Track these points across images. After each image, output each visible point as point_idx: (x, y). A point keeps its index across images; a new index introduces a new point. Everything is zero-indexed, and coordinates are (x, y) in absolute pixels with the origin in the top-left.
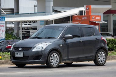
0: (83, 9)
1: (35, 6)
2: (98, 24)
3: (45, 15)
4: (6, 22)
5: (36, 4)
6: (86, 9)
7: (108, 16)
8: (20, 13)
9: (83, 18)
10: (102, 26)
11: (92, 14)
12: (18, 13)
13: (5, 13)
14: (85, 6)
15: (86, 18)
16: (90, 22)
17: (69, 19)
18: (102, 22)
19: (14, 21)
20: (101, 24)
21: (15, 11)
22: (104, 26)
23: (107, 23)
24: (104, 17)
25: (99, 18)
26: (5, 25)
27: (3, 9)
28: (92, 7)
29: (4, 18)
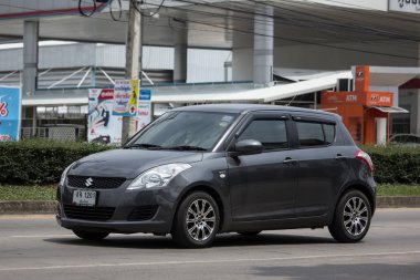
0: (348, 75)
1: (226, 65)
2: (385, 115)
3: (253, 88)
4: (153, 104)
5: (230, 59)
6: (357, 75)
7: (411, 94)
8: (188, 81)
9: (348, 98)
10: (394, 120)
11: (371, 89)
12: (183, 80)
13: (150, 80)
14: (353, 68)
15: (355, 98)
16: (365, 107)
17: (313, 100)
18: (395, 109)
19: (172, 102)
20: (392, 114)
21: (176, 76)
22: (401, 120)
23: (406, 111)
24: (400, 96)
25: (388, 99)
26: (148, 110)
27: (145, 71)
28: (373, 69)
29: (149, 93)
